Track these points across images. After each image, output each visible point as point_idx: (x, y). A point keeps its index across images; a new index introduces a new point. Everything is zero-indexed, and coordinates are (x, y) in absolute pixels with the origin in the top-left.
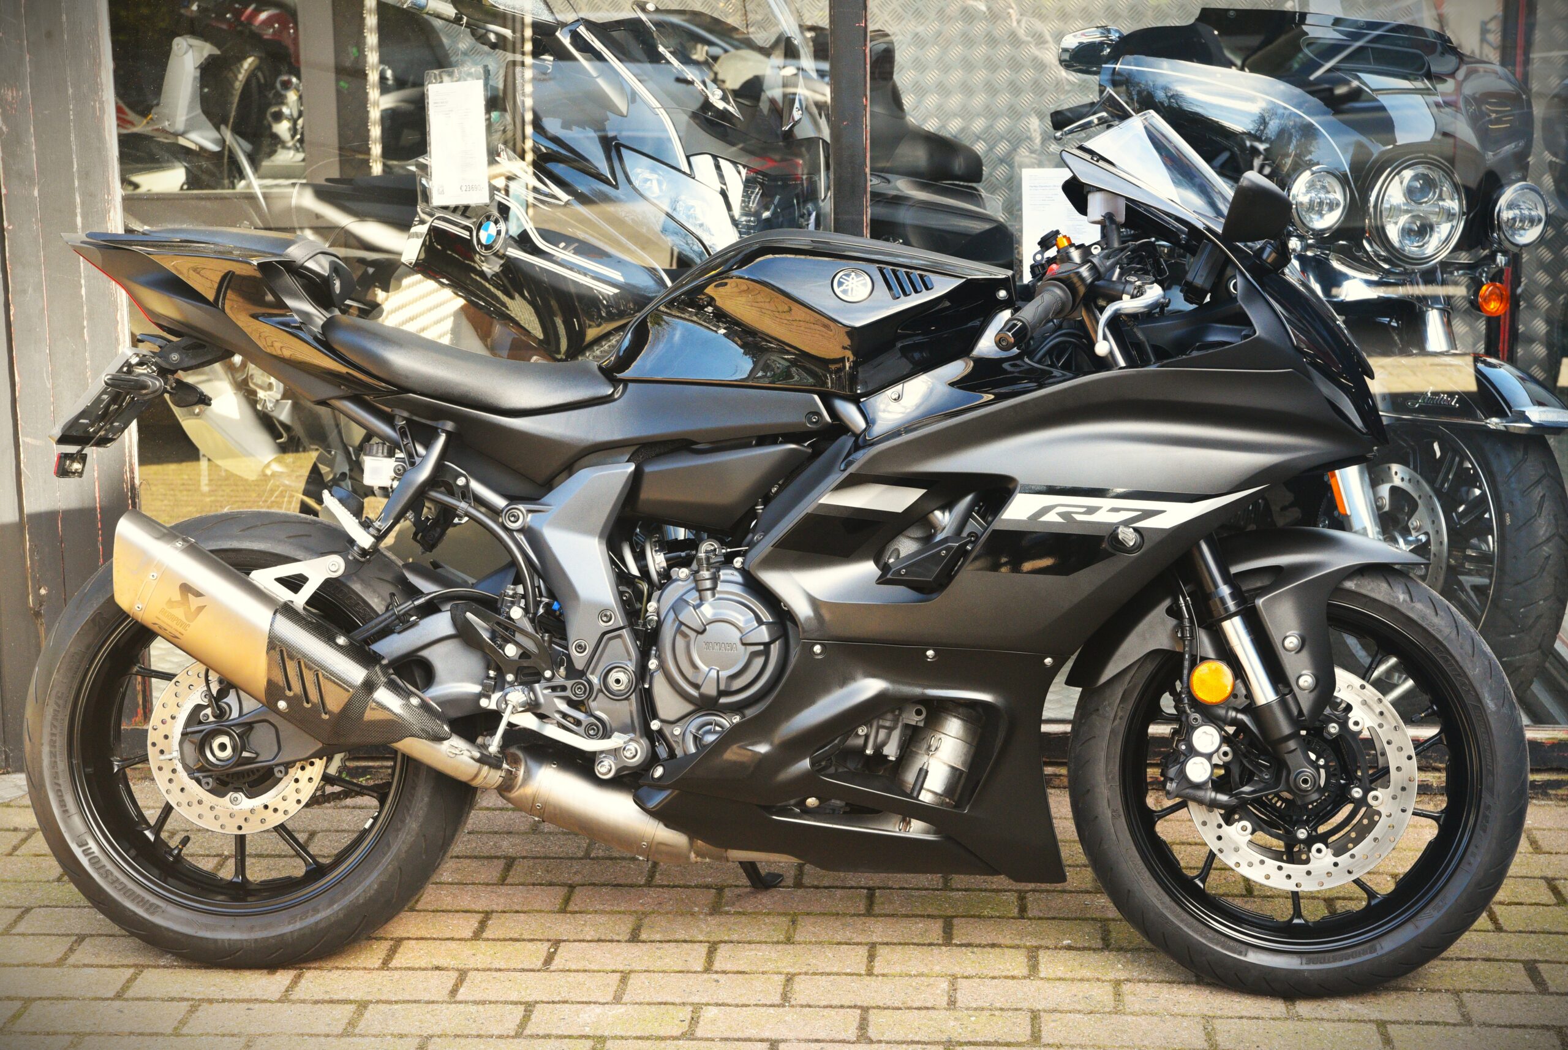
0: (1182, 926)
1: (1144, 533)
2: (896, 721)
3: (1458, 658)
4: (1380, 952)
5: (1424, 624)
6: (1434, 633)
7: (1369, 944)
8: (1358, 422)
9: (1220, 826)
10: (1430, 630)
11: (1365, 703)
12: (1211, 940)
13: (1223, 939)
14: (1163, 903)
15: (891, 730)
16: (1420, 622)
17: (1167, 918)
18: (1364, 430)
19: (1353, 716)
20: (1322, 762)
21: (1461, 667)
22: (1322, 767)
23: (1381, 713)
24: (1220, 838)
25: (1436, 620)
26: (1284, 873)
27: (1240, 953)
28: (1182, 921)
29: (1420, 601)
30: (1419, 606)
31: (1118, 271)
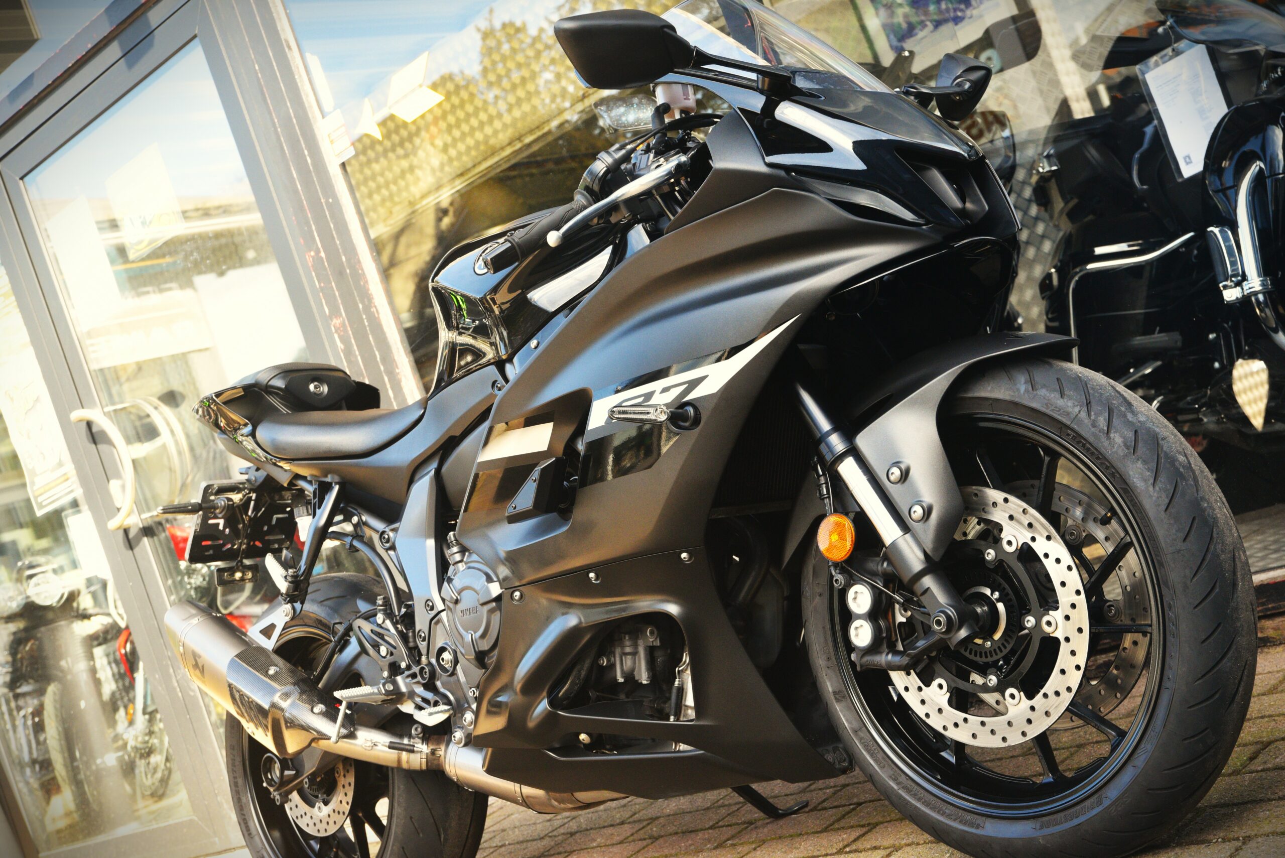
0: (919, 805)
1: (697, 405)
2: (635, 646)
3: (1091, 439)
4: (1106, 803)
5: (1048, 412)
6: (1059, 418)
7: (1095, 797)
8: (908, 216)
9: (920, 689)
10: (1056, 416)
11: (1011, 518)
12: (949, 816)
13: (961, 813)
14: (898, 784)
15: (634, 654)
16: (1043, 410)
17: (905, 799)
18: (921, 221)
19: (1005, 536)
20: (997, 595)
21: (1096, 449)
22: (998, 600)
23: (1030, 525)
24: (923, 702)
25: (1061, 402)
26: (988, 728)
27: (978, 827)
28: (919, 800)
29: (1044, 386)
30: (1043, 392)
31: (652, 156)
